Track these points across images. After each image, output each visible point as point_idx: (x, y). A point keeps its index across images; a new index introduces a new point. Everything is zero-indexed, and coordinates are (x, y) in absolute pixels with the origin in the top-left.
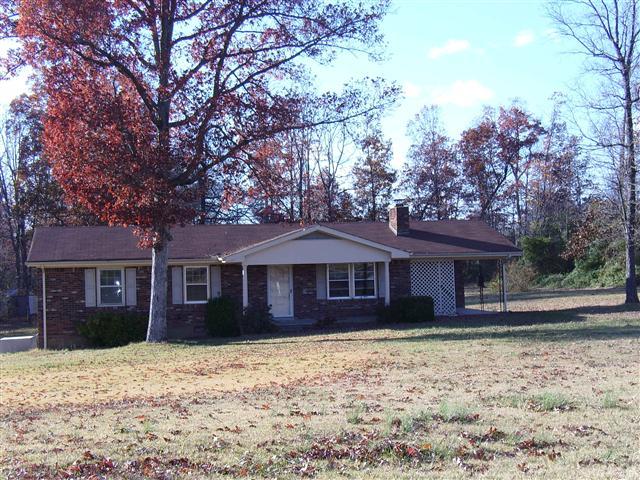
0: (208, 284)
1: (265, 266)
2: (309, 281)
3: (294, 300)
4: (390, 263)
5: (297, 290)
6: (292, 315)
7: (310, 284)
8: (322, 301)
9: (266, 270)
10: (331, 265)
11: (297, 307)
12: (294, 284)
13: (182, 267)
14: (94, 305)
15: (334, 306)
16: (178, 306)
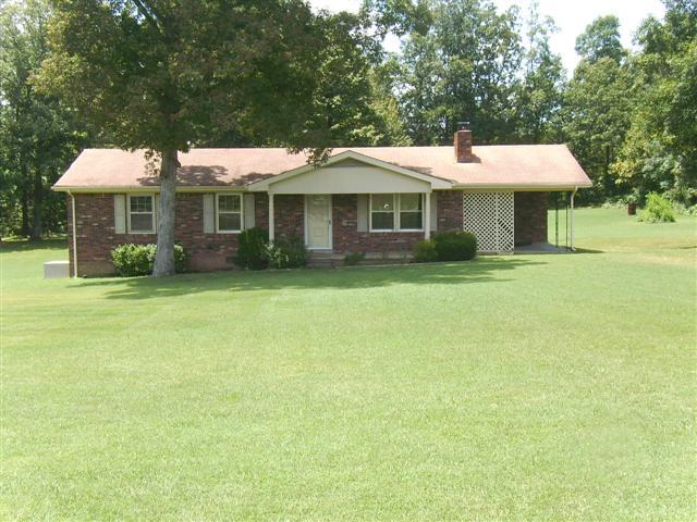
0: (242, 213)
1: (301, 196)
2: (350, 212)
3: (333, 231)
4: (431, 195)
5: (336, 221)
6: (331, 248)
7: (350, 215)
8: (363, 233)
9: (303, 200)
10: (373, 195)
11: (336, 240)
12: (333, 215)
13: (214, 194)
14: (124, 232)
15: (376, 239)
16: (209, 235)
